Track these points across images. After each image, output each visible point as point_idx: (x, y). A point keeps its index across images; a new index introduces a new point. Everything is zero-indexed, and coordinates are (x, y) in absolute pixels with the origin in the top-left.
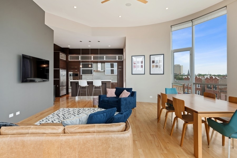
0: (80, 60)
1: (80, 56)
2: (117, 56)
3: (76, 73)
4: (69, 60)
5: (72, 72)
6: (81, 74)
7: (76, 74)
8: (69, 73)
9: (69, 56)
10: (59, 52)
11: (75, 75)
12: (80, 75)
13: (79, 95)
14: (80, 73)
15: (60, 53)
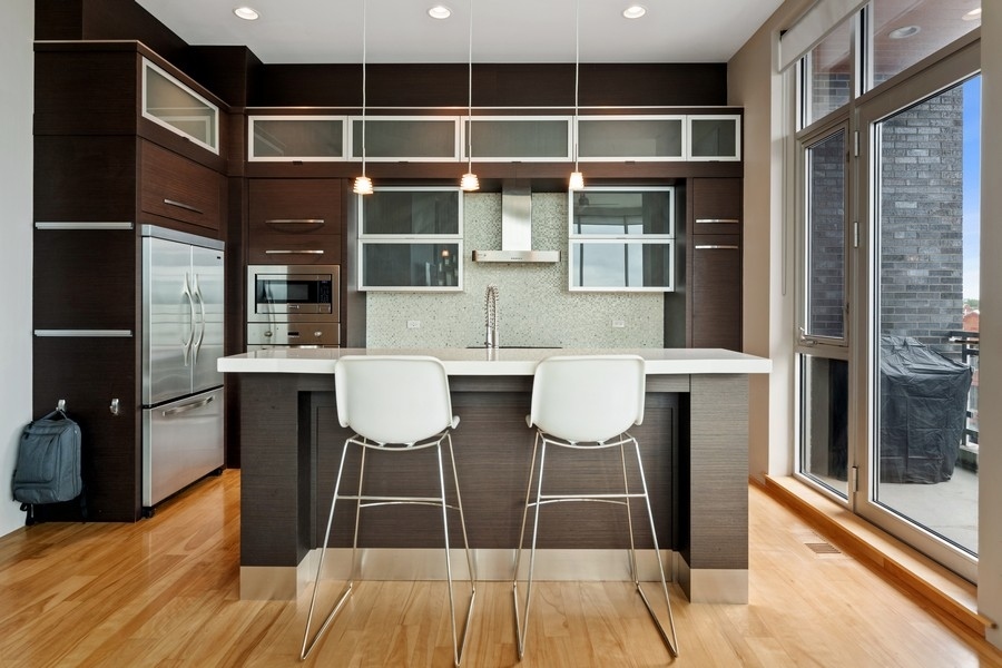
0: (348, 156)
1: (352, 118)
2: (687, 121)
3: (316, 273)
4: (252, 158)
5: (283, 269)
6: (361, 287)
7: (312, 286)
8: (252, 270)
9: (251, 119)
10: (131, 54)
11: (303, 292)
12: (350, 288)
13: (341, 540)
14: (345, 277)
15: (146, 62)
